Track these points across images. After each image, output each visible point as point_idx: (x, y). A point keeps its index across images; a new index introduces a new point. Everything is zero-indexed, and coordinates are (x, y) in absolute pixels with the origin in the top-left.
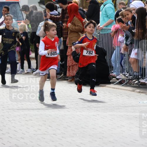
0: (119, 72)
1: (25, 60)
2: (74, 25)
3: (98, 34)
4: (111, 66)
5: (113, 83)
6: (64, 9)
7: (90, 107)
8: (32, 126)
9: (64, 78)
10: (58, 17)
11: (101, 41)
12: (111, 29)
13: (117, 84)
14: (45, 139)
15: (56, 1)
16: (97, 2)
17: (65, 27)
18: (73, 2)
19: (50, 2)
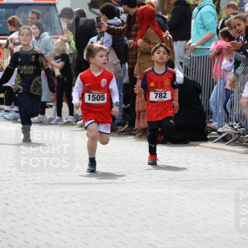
0: (222, 121)
1: (63, 101)
2: (147, 43)
3: (188, 58)
4: (209, 111)
5: (212, 139)
6: (132, 14)
7: (173, 181)
8: (74, 213)
9: (129, 131)
10: (121, 29)
11: (193, 69)
12: (209, 49)
13: (219, 141)
14: (95, 233)
15: (117, 2)
16: (188, 3)
17: (131, 45)
18: (146, 2)
19: (108, 4)
